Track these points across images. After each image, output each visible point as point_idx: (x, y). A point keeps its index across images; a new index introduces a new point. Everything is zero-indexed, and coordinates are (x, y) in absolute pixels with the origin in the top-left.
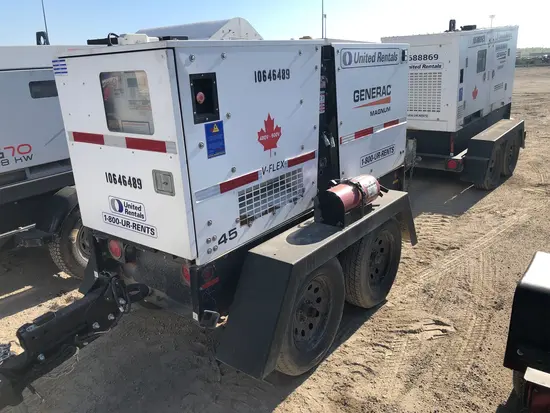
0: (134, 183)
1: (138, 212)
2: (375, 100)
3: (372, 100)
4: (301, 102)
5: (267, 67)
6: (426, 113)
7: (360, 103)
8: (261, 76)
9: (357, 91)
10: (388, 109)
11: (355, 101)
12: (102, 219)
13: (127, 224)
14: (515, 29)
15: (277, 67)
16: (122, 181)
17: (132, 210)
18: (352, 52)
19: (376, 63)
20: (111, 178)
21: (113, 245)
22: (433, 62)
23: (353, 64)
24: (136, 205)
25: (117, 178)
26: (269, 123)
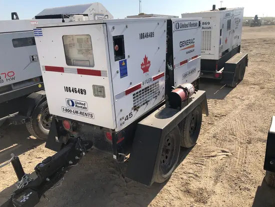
0: (82, 92)
1: (83, 106)
2: (189, 46)
3: (187, 46)
4: (159, 48)
5: (145, 32)
6: (204, 51)
7: (183, 48)
8: (142, 36)
9: (181, 42)
10: (194, 50)
11: (181, 47)
12: (61, 110)
13: (77, 112)
14: (242, 9)
15: (149, 31)
16: (74, 90)
17: (80, 105)
18: (179, 23)
19: (189, 28)
20: (68, 89)
21: (66, 123)
22: (208, 26)
23: (180, 29)
24: (82, 102)
25: (71, 89)
26: (146, 59)
